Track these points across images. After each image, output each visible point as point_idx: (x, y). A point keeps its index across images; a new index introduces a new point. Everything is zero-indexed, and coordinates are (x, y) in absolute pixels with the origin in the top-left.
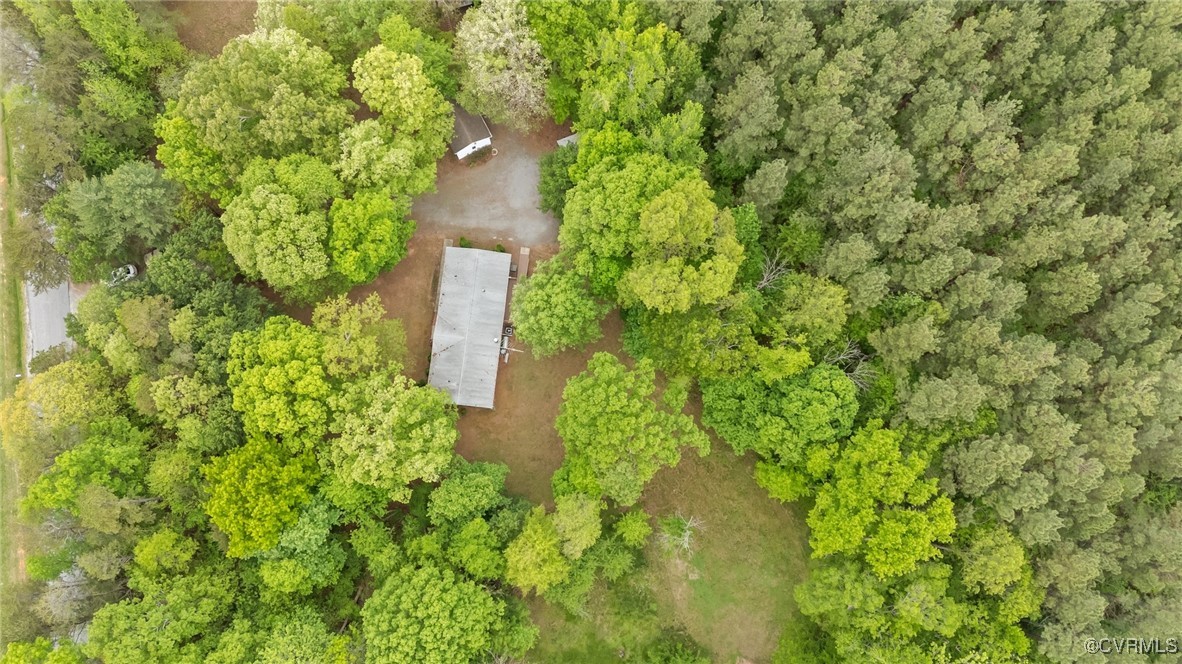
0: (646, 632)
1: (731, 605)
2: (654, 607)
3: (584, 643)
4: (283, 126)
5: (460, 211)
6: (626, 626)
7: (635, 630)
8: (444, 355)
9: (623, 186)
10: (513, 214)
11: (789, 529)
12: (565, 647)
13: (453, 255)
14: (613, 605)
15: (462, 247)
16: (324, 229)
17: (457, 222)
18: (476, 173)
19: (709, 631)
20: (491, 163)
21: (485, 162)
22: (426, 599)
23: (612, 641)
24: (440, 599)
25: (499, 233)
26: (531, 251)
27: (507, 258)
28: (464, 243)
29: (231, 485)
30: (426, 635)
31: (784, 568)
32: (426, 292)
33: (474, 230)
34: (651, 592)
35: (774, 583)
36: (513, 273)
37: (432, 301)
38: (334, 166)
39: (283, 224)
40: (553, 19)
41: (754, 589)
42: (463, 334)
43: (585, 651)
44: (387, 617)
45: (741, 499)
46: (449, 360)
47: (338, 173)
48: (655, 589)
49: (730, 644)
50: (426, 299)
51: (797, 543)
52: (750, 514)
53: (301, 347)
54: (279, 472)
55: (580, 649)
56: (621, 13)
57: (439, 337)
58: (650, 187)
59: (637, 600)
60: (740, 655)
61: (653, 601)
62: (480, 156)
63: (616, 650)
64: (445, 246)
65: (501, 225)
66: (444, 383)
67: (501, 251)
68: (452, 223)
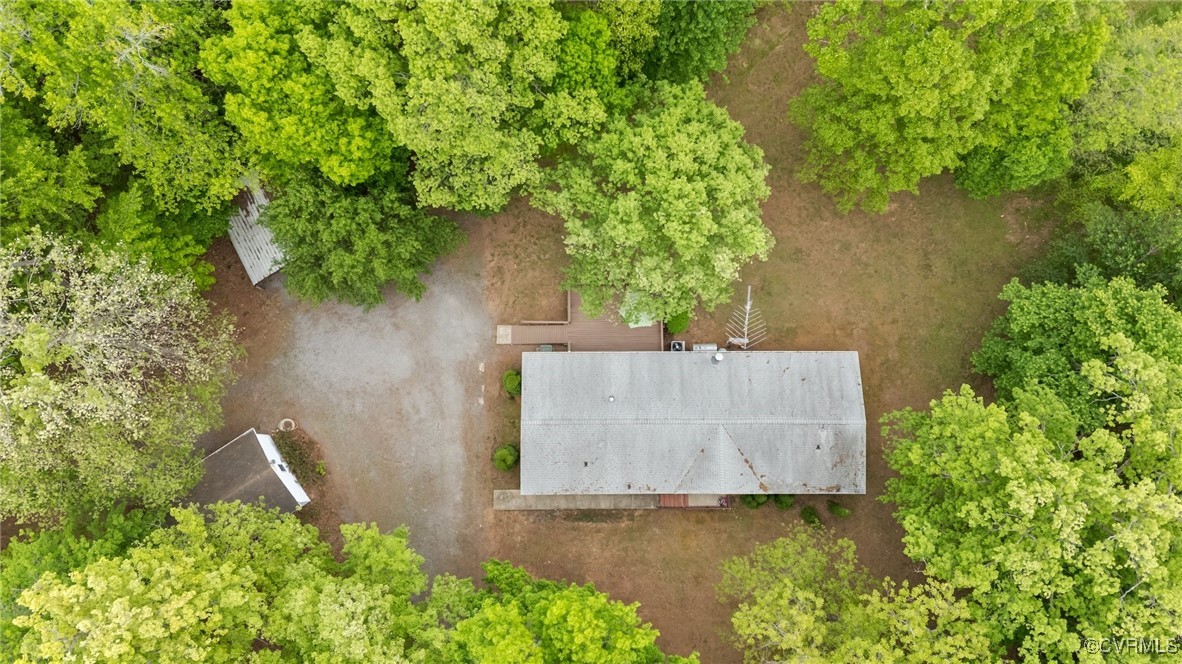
5: (428, 485)
8: (761, 466)
10: (426, 369)
13: (540, 481)
15: (517, 461)
17: (454, 487)
18: (337, 459)
20: (313, 429)
21: (311, 443)
25: (470, 393)
26: (504, 322)
27: (531, 361)
28: (511, 469)
33: (468, 447)
36: (560, 347)
37: (631, 517)
46: (770, 455)
50: (630, 530)
57: (729, 479)
62: (299, 453)
64: (513, 505)
65: (452, 391)
66: (825, 457)
67: (519, 373)
68: (458, 498)
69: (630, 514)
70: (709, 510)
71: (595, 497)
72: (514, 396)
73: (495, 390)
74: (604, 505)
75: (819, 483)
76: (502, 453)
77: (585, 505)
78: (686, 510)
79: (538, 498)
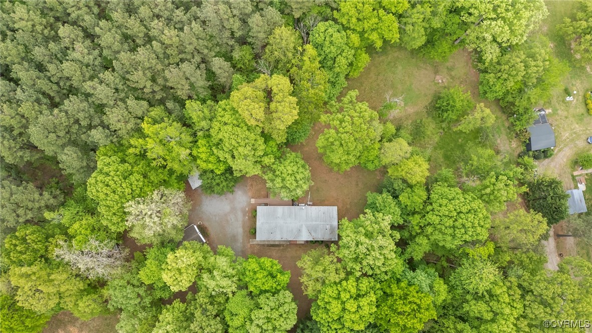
0: (431, 123)
1: (413, 86)
2: (418, 121)
3: (439, 152)
4: (214, 325)
5: (234, 238)
6: (429, 133)
7: (430, 128)
8: (313, 234)
9: (234, 136)
10: (233, 209)
11: (375, 62)
12: (442, 160)
13: (261, 237)
14: (421, 140)
15: (255, 232)
16: (267, 295)
17: (240, 238)
18: (212, 231)
19: (425, 95)
20: (206, 224)
21: (206, 228)
22: (447, 213)
23: (436, 139)
24: (446, 206)
25: (244, 215)
26: (253, 198)
27: (259, 208)
28: (254, 234)
29: (407, 319)
30: (464, 210)
31: (393, 64)
32: (279, 250)
33: (244, 229)
34: (412, 123)
35: (400, 68)
36: (266, 205)
37: (283, 246)
38: (231, 295)
39: (269, 316)
40: (142, 183)
41: (404, 76)
42: (302, 225)
43: (443, 150)
44: (458, 230)
45: (364, 85)
46: (315, 231)
47: (234, 293)
48: (410, 121)
49: (430, 86)
50: (283, 249)
51: (381, 59)
52: (370, 81)
53: (333, 294)
54: (397, 295)
55: (442, 153)
56: (136, 147)
57: (305, 237)
58: (235, 122)
59: (416, 129)
60: (434, 81)
61: (416, 121)
62: (203, 230)
63: (440, 137)
64: (254, 243)
65: (240, 215)
66: (328, 232)
67: (256, 211)
68: (241, 241)
69: (283, 245)
70: (302, 244)
71: (274, 241)
72: (255, 217)
73: (250, 215)
74: (277, 243)
75: (326, 238)
76: (252, 230)
77: (272, 243)
78: (296, 245)
79: (261, 241)
